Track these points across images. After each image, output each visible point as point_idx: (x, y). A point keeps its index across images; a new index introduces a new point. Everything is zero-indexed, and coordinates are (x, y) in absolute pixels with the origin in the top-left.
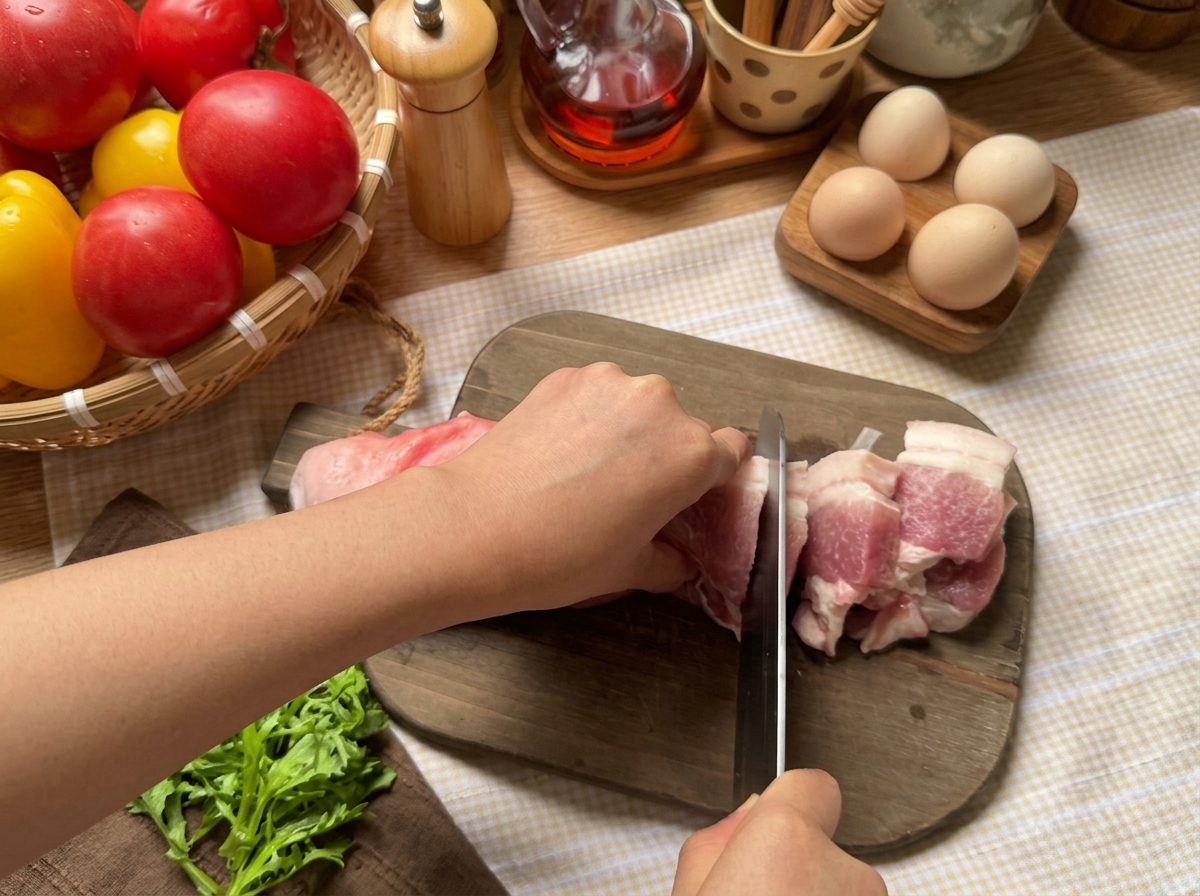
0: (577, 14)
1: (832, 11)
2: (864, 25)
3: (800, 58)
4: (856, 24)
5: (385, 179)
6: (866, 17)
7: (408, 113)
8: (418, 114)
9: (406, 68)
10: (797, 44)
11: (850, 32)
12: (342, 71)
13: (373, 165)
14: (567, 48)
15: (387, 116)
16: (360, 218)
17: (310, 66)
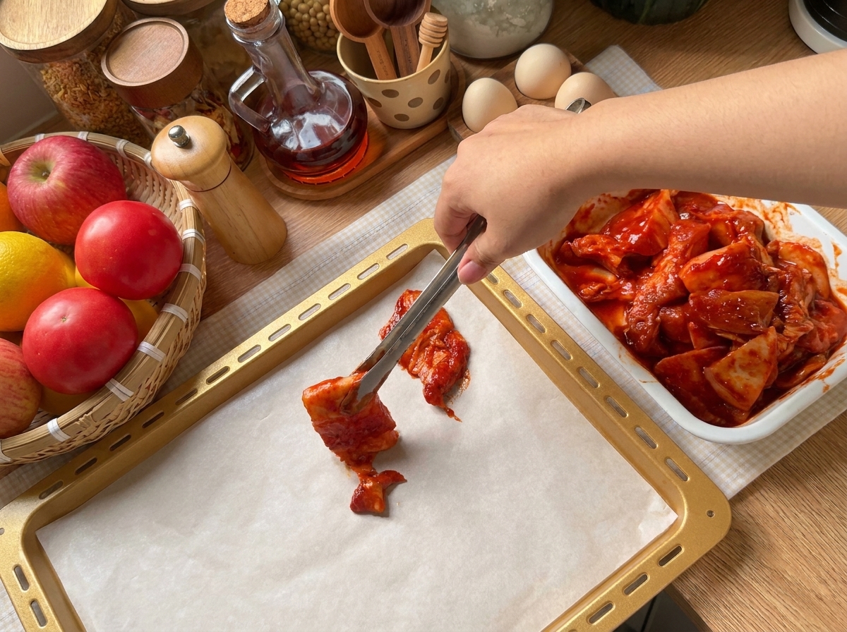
0: (274, 103)
1: (420, 45)
2: (442, 44)
3: (416, 76)
4: (438, 46)
5: (198, 238)
6: (441, 40)
7: (196, 197)
8: (201, 195)
9: (179, 172)
10: (411, 70)
11: (436, 52)
12: (155, 188)
13: (188, 233)
14: (276, 125)
15: (186, 203)
16: (192, 265)
17: (136, 193)
